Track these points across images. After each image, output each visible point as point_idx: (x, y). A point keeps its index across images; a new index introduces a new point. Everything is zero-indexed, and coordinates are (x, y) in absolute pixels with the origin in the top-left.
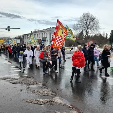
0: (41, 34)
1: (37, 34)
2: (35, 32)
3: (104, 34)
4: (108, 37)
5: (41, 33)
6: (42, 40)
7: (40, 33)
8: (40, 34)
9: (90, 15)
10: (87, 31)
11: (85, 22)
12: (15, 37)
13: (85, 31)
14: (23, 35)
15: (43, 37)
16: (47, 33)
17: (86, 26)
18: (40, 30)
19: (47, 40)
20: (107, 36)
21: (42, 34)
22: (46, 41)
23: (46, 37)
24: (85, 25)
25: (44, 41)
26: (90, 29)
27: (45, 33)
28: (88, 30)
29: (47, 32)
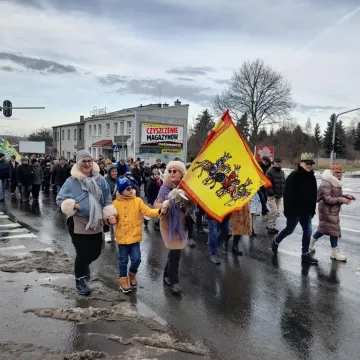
0: (112, 126)
1: (100, 125)
2: (94, 118)
3: (309, 126)
4: (322, 134)
5: (112, 123)
6: (114, 144)
7: (107, 121)
8: (108, 125)
9: (265, 67)
10: (254, 116)
11: (248, 88)
12: (31, 133)
13: (250, 116)
14: (55, 128)
15: (119, 134)
16: (129, 123)
17: (253, 102)
18: (108, 112)
19: (129, 144)
20: (317, 132)
21: (116, 124)
22: (126, 146)
23: (125, 134)
24: (248, 99)
25: (120, 147)
26: (265, 111)
27: (125, 123)
28: (257, 113)
29: (129, 119)
